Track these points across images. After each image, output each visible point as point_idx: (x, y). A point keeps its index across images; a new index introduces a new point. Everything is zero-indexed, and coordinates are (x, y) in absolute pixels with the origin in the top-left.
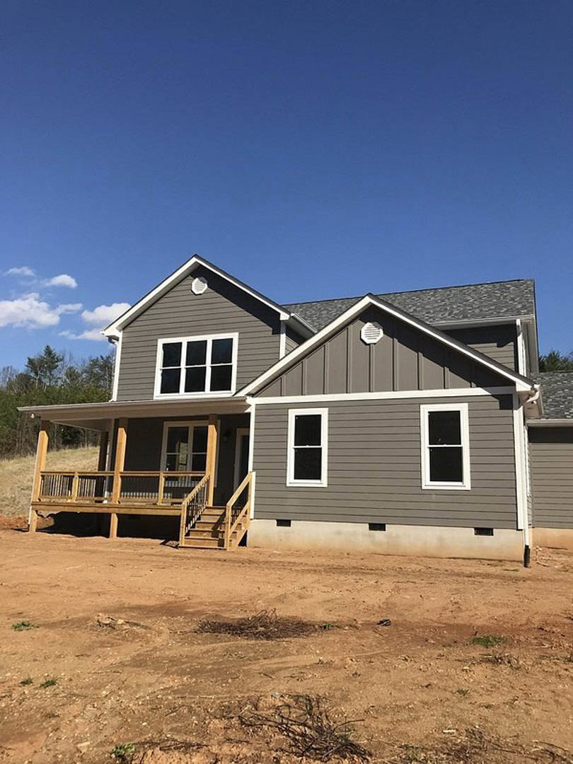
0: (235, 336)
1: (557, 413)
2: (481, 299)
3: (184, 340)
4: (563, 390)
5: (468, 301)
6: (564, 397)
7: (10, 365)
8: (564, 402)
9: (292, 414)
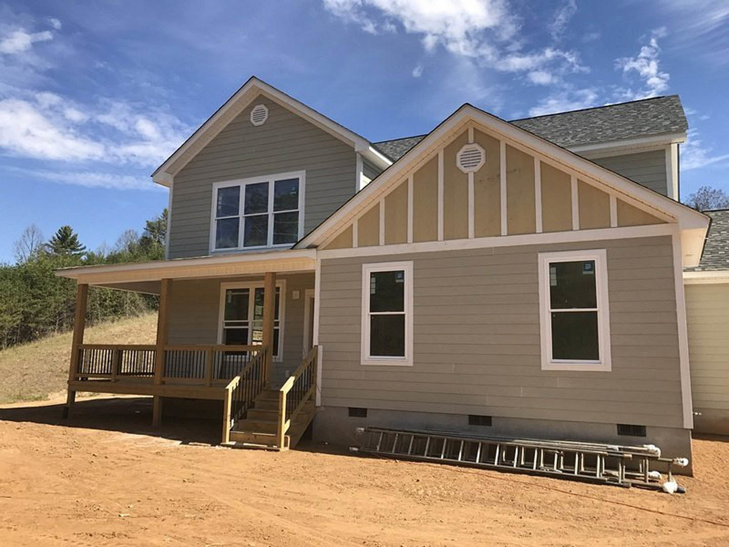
0: (300, 175)
1: (716, 261)
2: (612, 119)
3: (242, 184)
4: (719, 232)
5: (595, 123)
6: (722, 241)
7: (131, 229)
8: (723, 247)
9: (368, 270)
